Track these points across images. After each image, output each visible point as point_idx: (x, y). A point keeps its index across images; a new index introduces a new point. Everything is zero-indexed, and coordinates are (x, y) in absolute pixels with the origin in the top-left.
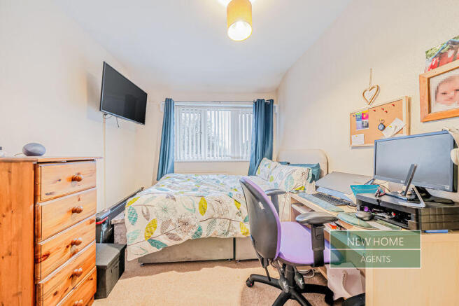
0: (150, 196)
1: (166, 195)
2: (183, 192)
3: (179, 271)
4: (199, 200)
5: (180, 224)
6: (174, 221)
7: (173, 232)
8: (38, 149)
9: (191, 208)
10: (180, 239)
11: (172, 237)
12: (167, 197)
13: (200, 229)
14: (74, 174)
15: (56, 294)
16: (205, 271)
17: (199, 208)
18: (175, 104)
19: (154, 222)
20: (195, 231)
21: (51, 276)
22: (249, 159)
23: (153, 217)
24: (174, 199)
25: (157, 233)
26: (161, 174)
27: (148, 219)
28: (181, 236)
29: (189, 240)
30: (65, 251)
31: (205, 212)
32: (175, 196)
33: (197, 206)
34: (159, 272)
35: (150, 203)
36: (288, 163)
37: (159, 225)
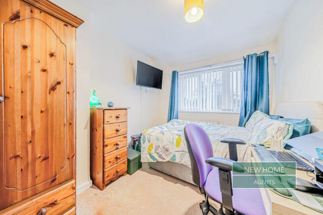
0: (153, 130)
1: (160, 131)
2: (170, 131)
3: (164, 179)
4: (177, 137)
5: (164, 150)
6: (161, 147)
7: (161, 153)
8: (112, 104)
9: (171, 141)
10: (164, 159)
11: (160, 156)
12: (160, 132)
13: (174, 156)
14: (117, 115)
15: (110, 162)
16: (179, 185)
17: (176, 143)
18: (179, 74)
19: (152, 145)
20: (172, 156)
21: (108, 154)
22: (239, 112)
23: (151, 142)
24: (163, 134)
25: (153, 151)
26: (170, 119)
27: (149, 142)
28: (165, 157)
29: (169, 161)
30: (114, 147)
31: (179, 146)
32: (164, 132)
33: (175, 141)
34: (155, 175)
35: (152, 134)
36: (281, 117)
37: (154, 147)
